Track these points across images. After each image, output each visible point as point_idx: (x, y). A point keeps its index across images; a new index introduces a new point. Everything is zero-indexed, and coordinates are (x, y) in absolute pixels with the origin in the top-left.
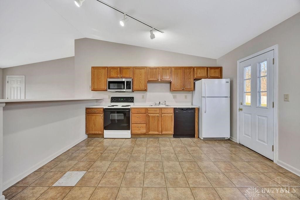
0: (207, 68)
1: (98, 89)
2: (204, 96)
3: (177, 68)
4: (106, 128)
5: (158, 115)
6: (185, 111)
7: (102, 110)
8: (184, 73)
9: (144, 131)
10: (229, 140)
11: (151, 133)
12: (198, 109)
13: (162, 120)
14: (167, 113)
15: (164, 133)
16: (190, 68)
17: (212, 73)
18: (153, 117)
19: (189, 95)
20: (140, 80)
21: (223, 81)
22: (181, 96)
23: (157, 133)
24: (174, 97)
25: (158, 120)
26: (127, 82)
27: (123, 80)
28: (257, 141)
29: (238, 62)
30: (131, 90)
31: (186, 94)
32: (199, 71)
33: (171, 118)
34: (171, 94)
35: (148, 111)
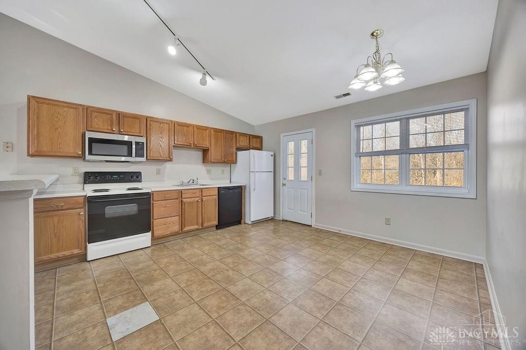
0: (250, 135)
1: (52, 154)
2: (253, 171)
3: (217, 131)
4: (93, 238)
5: (197, 199)
6: (231, 191)
7: (82, 200)
8: (226, 138)
9: (176, 228)
10: (271, 220)
11: (186, 229)
12: (245, 186)
13: (203, 207)
14: (210, 196)
15: (206, 225)
16: (232, 133)
17: (254, 143)
18: (189, 203)
19: (226, 169)
20: (161, 143)
21: (263, 153)
22: (217, 170)
23: (196, 227)
24: (209, 172)
25: (198, 207)
26: (137, 143)
27: (124, 138)
28: (299, 212)
29: (282, 135)
30: (144, 159)
31: (222, 168)
32: (242, 138)
33: (215, 201)
34: (204, 168)
35: (183, 195)
